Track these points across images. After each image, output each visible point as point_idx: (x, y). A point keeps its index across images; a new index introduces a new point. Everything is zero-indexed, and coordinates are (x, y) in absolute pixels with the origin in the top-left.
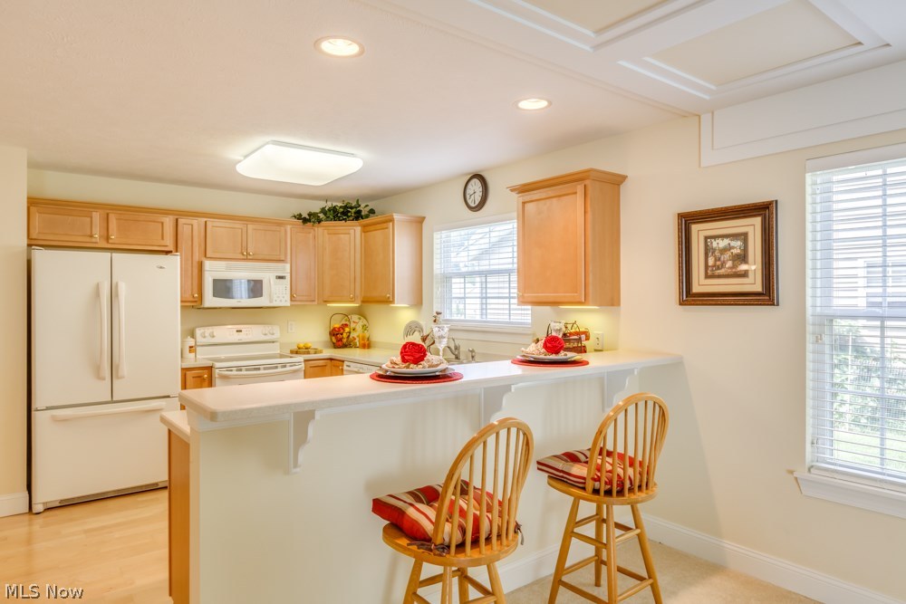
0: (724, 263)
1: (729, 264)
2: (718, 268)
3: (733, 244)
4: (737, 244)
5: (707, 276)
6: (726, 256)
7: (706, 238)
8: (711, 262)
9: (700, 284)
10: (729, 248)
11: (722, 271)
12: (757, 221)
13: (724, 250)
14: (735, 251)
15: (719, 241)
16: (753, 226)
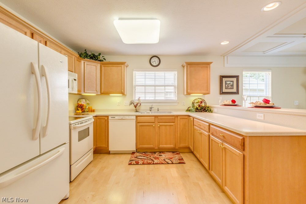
0: (229, 86)
1: (230, 86)
2: (228, 87)
3: (231, 83)
4: (232, 83)
5: (226, 89)
6: (230, 85)
7: (226, 81)
8: (226, 86)
9: (224, 90)
10: (230, 83)
11: (229, 88)
12: (235, 79)
13: (229, 84)
14: (231, 84)
15: (228, 82)
16: (235, 80)
